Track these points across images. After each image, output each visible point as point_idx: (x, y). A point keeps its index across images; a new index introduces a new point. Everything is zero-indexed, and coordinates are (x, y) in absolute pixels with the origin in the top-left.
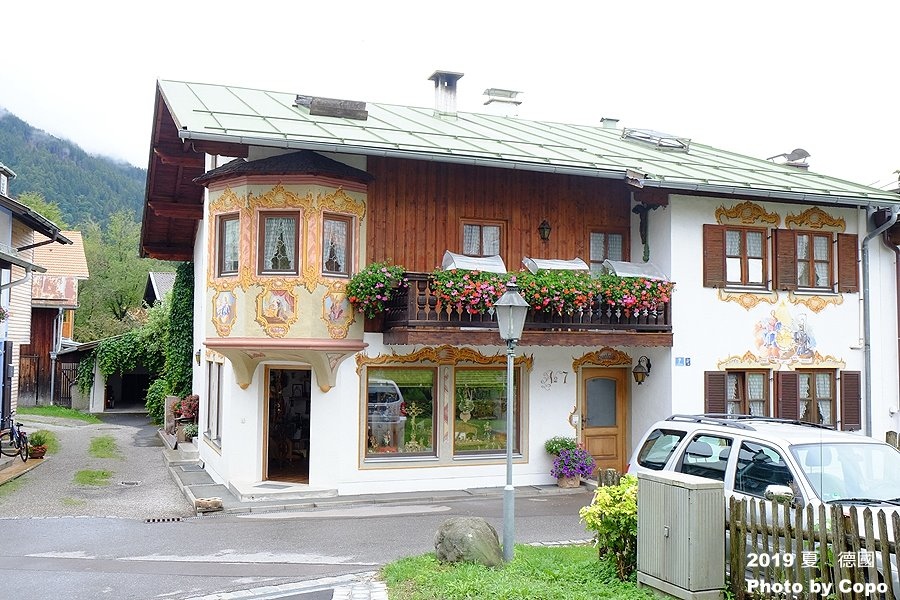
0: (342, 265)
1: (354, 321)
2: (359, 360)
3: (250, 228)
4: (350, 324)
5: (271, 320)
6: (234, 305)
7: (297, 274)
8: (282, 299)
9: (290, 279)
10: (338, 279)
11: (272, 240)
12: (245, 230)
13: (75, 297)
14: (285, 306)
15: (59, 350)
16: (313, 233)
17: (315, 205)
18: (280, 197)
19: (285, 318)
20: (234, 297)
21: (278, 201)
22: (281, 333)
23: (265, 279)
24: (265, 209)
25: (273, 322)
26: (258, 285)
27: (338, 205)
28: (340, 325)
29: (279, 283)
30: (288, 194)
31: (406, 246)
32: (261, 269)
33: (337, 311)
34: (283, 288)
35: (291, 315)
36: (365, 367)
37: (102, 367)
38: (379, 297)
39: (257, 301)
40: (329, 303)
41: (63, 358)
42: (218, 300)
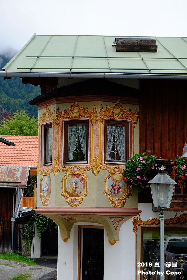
0: (122, 155)
1: (129, 195)
2: (135, 222)
3: (58, 133)
4: (126, 197)
5: (71, 195)
6: (50, 184)
7: (87, 163)
8: (77, 180)
9: (82, 166)
10: (117, 166)
11: (72, 140)
12: (55, 134)
13: (26, 180)
14: (80, 185)
15: (17, 215)
16: (97, 135)
17: (98, 115)
18: (76, 111)
19: (80, 193)
20: (50, 179)
21: (75, 114)
22: (77, 203)
23: (67, 167)
24: (67, 119)
25: (72, 196)
26: (63, 171)
27: (117, 114)
28: (120, 197)
29: (76, 169)
30: (81, 109)
31: (169, 140)
32: (66, 160)
33: (116, 188)
34: (78, 173)
35: (83, 191)
36: (139, 227)
37: (38, 227)
38: (139, 177)
39: (62, 182)
40: (110, 182)
41: (18, 220)
42: (43, 182)
